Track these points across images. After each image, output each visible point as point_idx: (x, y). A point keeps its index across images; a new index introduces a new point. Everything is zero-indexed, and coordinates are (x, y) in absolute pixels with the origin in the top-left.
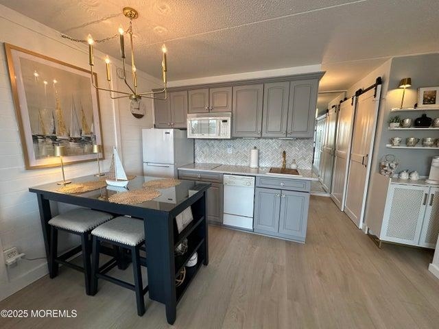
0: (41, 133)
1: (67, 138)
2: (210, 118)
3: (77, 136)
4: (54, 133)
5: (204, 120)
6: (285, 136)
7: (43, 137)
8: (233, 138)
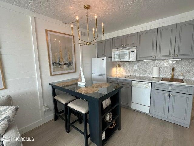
0: (55, 62)
1: (63, 63)
2: (125, 51)
3: (67, 62)
4: (59, 62)
5: (121, 52)
6: (173, 58)
7: (56, 63)
8: (137, 61)
